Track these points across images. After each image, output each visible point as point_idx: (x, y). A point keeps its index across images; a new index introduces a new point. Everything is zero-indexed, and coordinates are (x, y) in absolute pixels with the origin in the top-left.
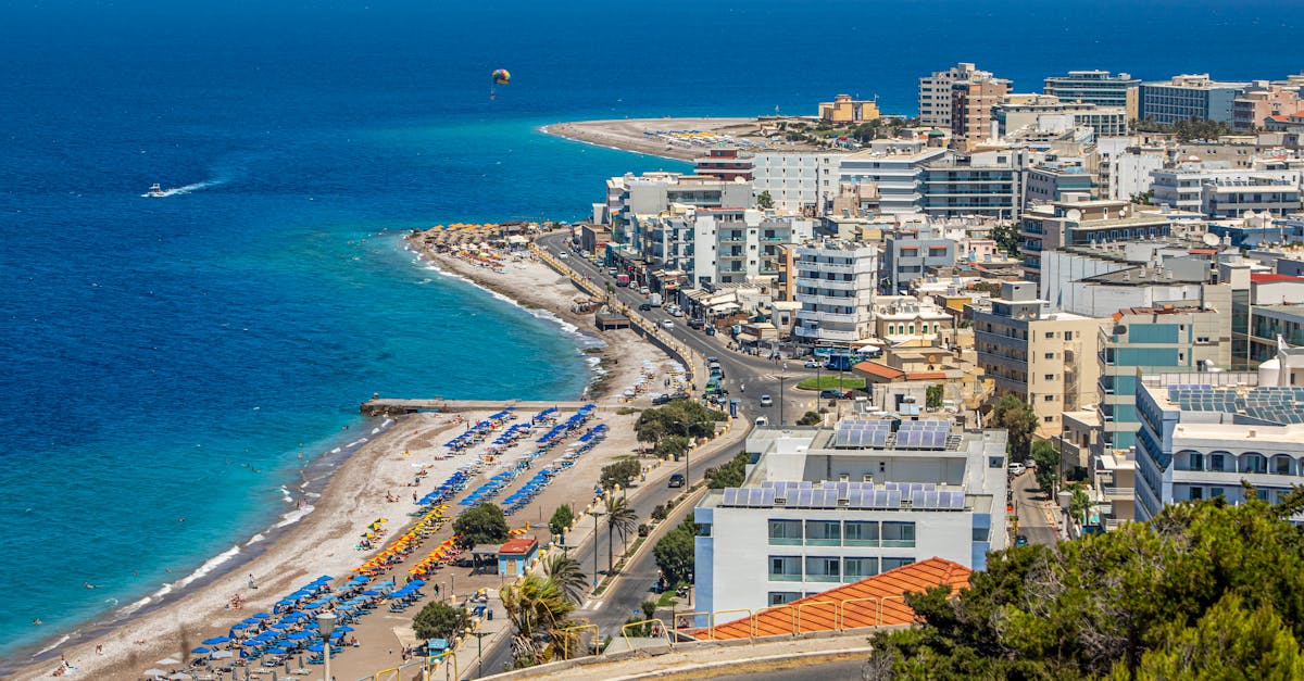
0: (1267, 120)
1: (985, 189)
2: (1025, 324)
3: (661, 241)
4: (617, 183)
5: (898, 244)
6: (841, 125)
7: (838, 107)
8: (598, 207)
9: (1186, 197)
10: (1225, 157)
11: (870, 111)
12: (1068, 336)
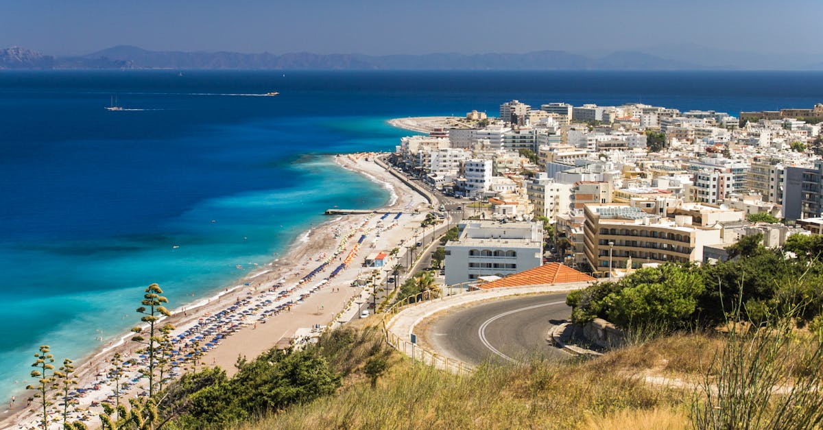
0: (615, 119)
1: (525, 142)
2: (544, 187)
3: (419, 158)
4: (405, 139)
5: (497, 160)
6: (474, 120)
7: (472, 114)
8: (398, 147)
9: (590, 145)
10: (603, 132)
11: (484, 116)
12: (558, 190)
